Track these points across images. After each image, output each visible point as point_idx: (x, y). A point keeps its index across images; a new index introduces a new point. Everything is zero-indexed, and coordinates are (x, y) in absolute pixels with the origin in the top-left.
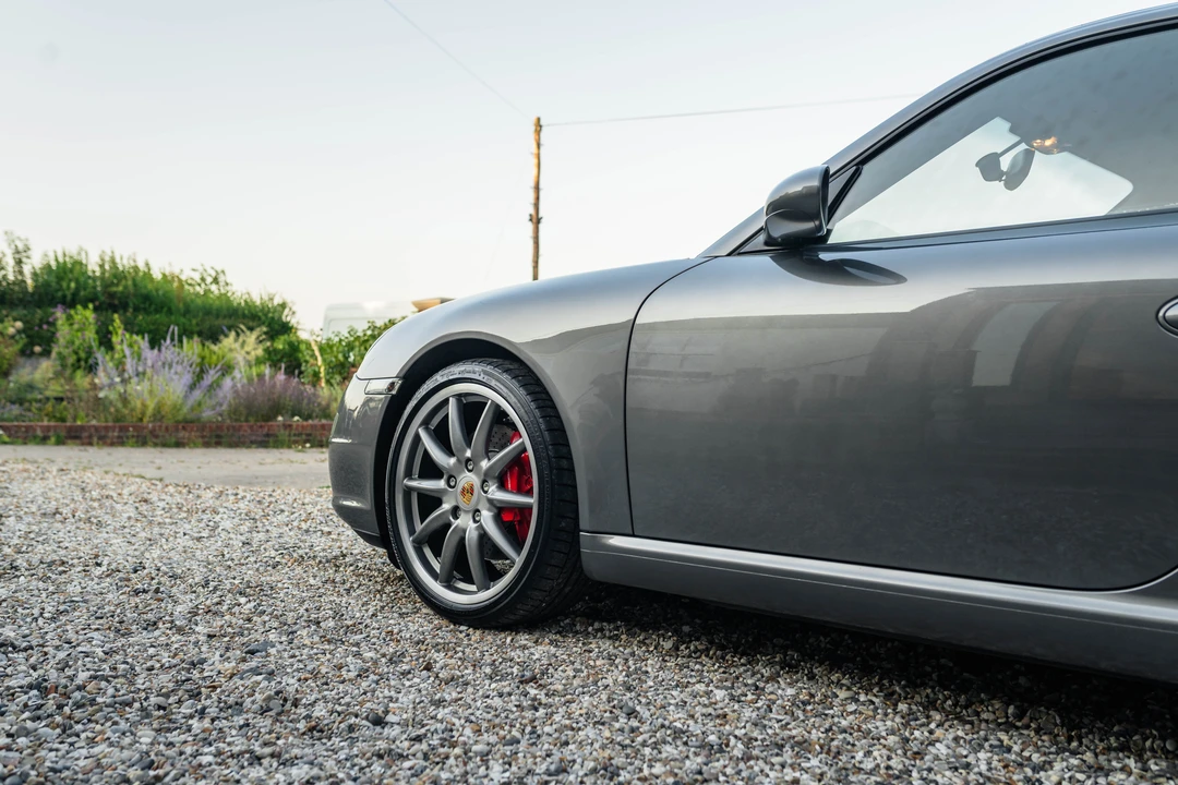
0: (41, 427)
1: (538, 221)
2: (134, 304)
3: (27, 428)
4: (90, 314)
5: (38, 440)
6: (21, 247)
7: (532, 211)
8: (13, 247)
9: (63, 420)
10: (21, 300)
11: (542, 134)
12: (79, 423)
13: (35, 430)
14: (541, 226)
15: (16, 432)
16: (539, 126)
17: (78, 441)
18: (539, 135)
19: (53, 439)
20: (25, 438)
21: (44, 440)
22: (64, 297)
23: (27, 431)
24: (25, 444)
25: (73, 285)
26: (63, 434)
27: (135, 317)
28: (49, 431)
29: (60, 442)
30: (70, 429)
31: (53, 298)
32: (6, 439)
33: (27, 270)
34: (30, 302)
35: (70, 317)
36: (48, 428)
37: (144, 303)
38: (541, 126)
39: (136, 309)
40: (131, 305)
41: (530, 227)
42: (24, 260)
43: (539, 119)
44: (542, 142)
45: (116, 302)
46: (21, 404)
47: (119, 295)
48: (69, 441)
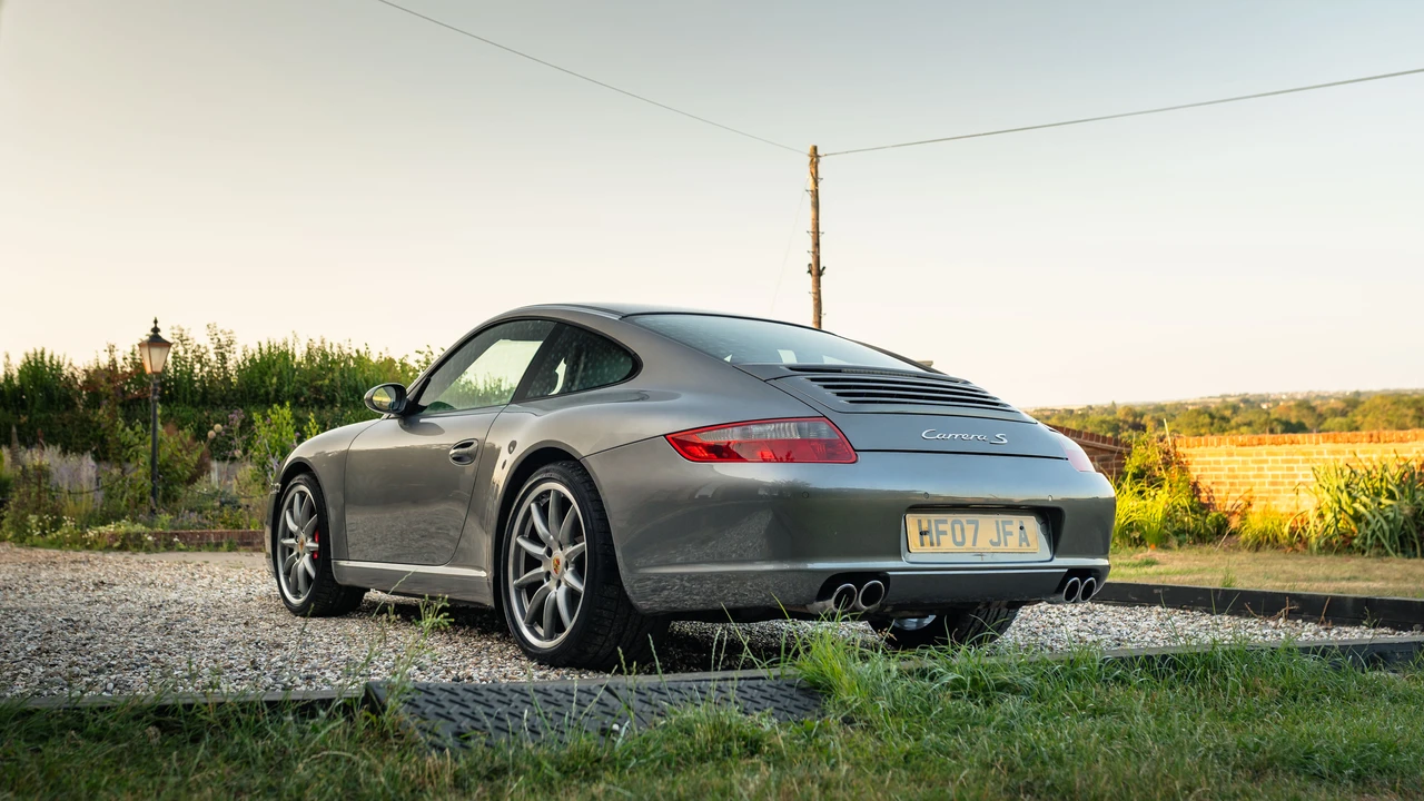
0: (214, 533)
1: (819, 273)
2: (342, 398)
3: (202, 535)
4: (287, 412)
5: (212, 547)
6: (224, 341)
7: (810, 260)
8: (216, 341)
9: (238, 527)
10: (223, 399)
11: (819, 166)
12: (252, 529)
13: (208, 537)
14: (822, 278)
15: (191, 539)
16: (815, 155)
17: (250, 548)
18: (816, 167)
19: (225, 546)
20: (199, 545)
21: (217, 547)
22: (267, 393)
23: (201, 538)
24: (200, 551)
25: (275, 380)
26: (236, 541)
27: (343, 413)
28: (222, 538)
29: (231, 549)
30: (242, 536)
31: (256, 396)
32: (182, 547)
33: (231, 365)
34: (232, 401)
35: (265, 417)
36: (222, 535)
37: (352, 396)
38: (817, 156)
39: (345, 404)
40: (339, 399)
41: (809, 280)
42: (227, 355)
43: (815, 148)
44: (820, 175)
45: (323, 397)
46: (200, 512)
47: (325, 389)
48: (241, 548)
